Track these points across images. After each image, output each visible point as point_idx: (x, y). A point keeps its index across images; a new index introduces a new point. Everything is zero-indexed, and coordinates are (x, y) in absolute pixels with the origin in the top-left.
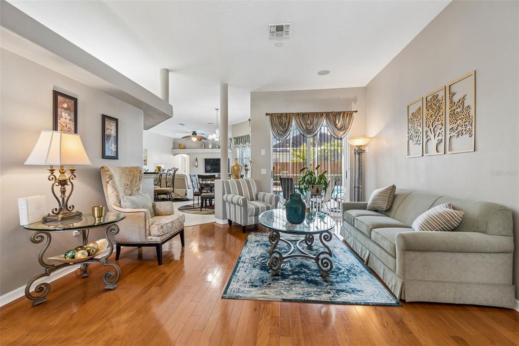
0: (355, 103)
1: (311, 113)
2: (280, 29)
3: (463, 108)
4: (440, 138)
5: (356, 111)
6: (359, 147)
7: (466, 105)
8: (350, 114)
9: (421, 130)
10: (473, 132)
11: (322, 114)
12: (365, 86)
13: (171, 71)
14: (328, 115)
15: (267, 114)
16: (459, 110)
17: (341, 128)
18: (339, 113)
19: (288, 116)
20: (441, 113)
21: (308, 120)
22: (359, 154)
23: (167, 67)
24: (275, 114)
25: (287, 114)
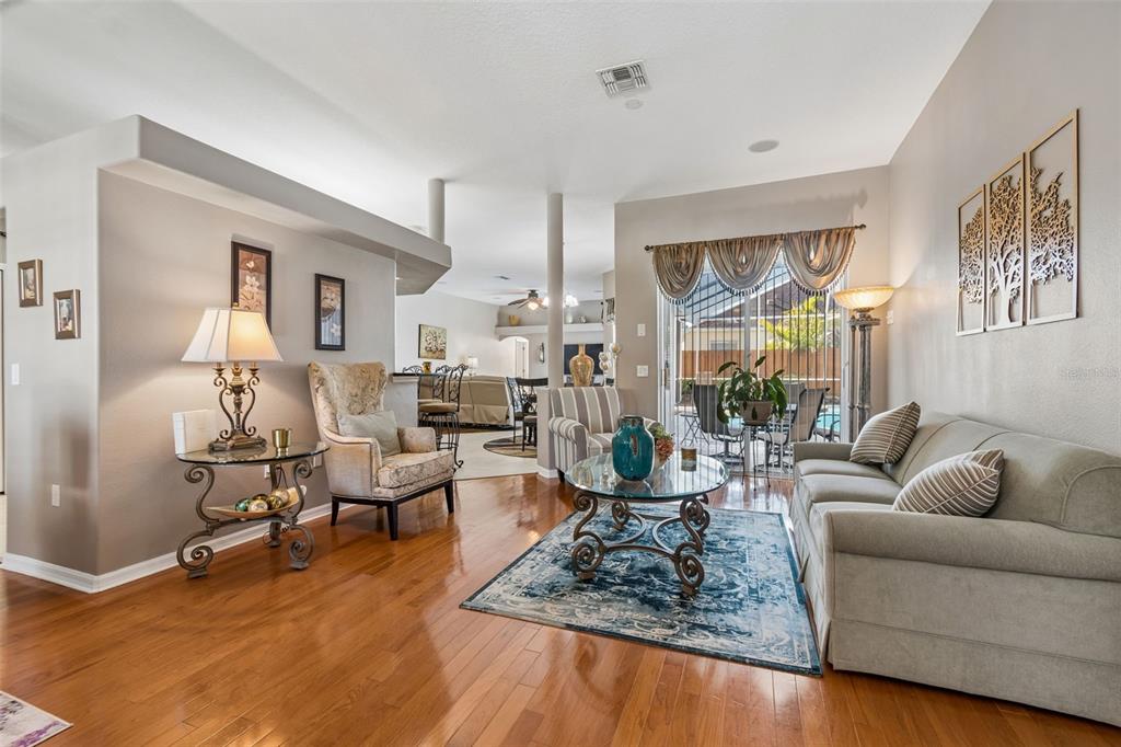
0: (861, 207)
1: (747, 239)
2: (621, 74)
3: (1056, 207)
4: (1015, 285)
5: (863, 226)
6: (864, 311)
7: (1061, 200)
8: (846, 234)
9: (982, 268)
10: (1075, 269)
11: (773, 240)
12: (887, 163)
13: (449, 181)
14: (787, 239)
15: (647, 248)
16: (1048, 213)
17: (824, 268)
18: (818, 234)
19: (696, 249)
20: (1016, 223)
21: (741, 255)
22: (863, 328)
23: (441, 176)
24: (665, 246)
25: (690, 245)
